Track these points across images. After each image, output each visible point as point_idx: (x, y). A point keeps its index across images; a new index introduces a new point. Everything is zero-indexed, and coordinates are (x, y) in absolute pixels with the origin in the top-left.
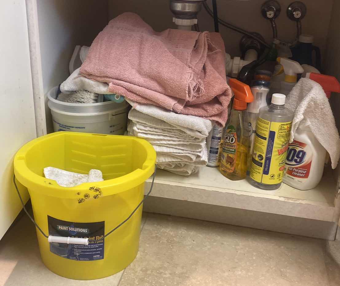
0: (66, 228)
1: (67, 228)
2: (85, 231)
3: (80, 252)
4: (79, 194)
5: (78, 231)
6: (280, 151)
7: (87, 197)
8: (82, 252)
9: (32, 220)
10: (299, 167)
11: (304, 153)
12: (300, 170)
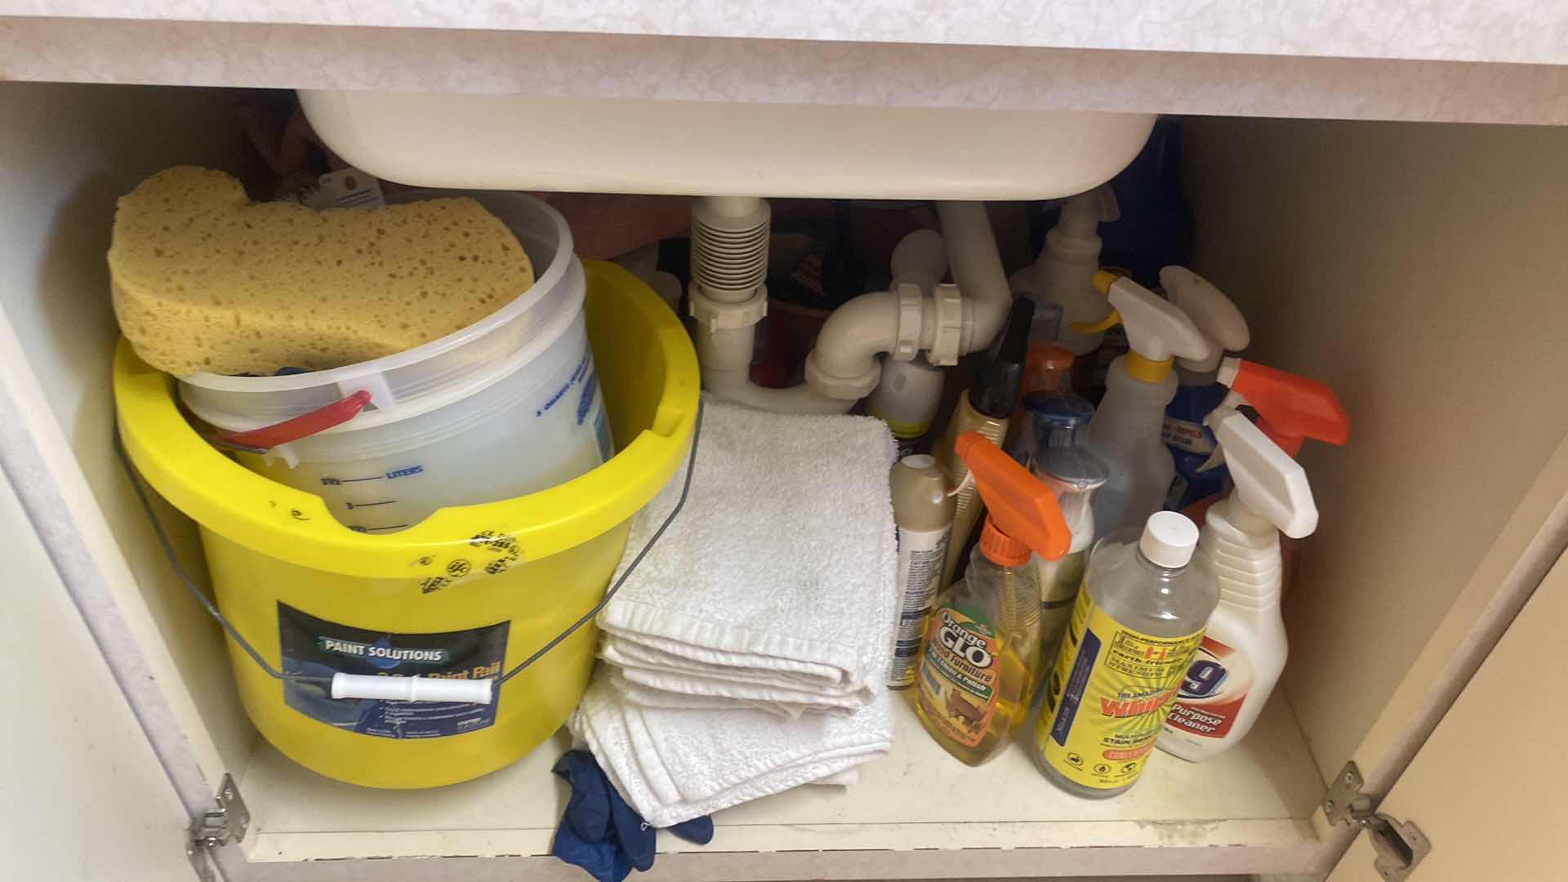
0: (358, 649)
1: (362, 647)
2: (434, 656)
3: (411, 716)
4: (428, 561)
5: (405, 658)
6: (1108, 705)
7: (461, 570)
8: (416, 714)
9: (211, 609)
10: (1196, 706)
11: (1219, 674)
12: (1199, 712)
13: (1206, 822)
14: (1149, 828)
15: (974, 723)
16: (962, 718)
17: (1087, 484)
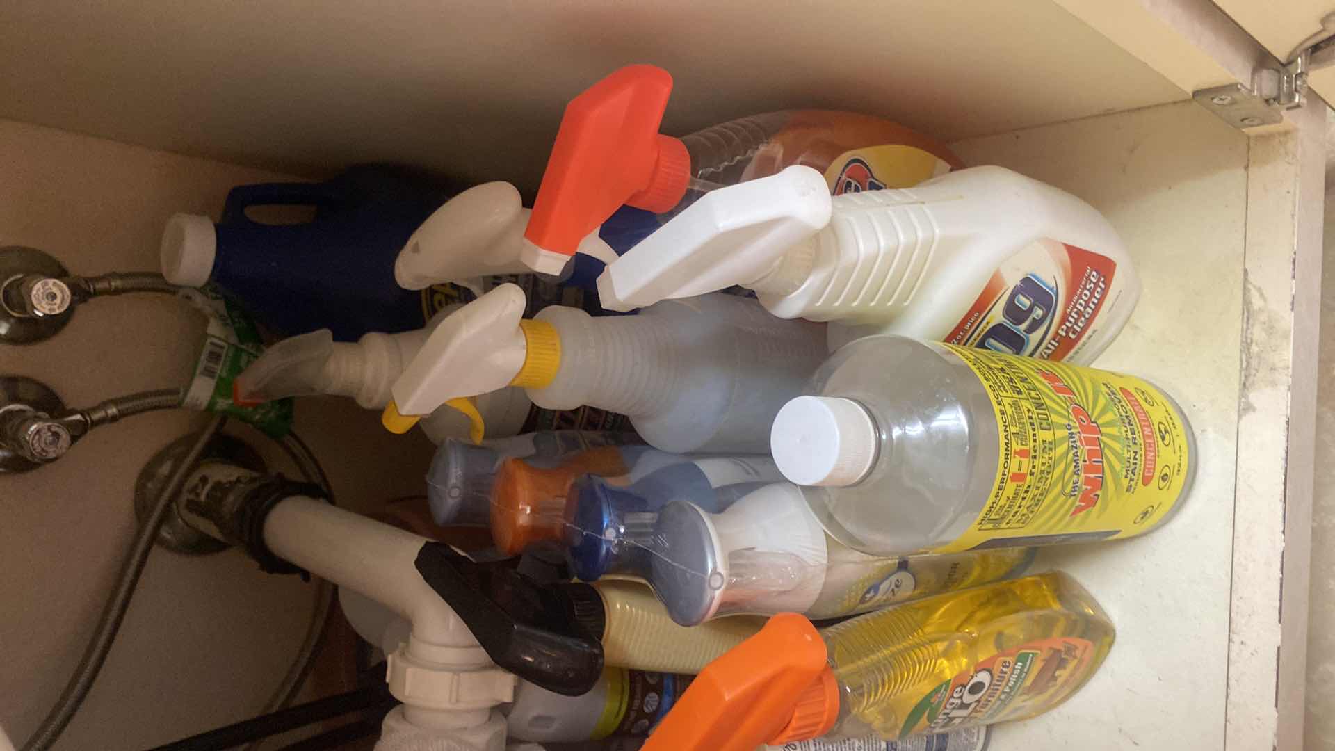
10: (1066, 307)
11: (1028, 285)
12: (1076, 302)
13: (1247, 303)
14: (1253, 397)
15: (1063, 656)
16: (1057, 673)
17: (715, 571)
